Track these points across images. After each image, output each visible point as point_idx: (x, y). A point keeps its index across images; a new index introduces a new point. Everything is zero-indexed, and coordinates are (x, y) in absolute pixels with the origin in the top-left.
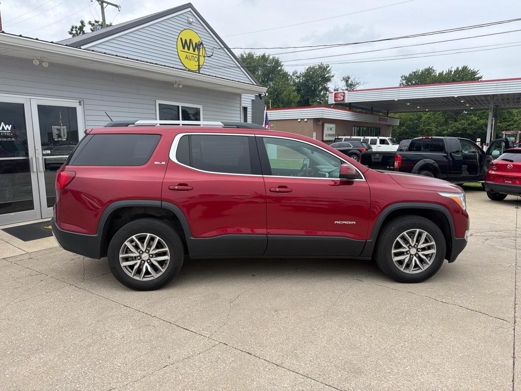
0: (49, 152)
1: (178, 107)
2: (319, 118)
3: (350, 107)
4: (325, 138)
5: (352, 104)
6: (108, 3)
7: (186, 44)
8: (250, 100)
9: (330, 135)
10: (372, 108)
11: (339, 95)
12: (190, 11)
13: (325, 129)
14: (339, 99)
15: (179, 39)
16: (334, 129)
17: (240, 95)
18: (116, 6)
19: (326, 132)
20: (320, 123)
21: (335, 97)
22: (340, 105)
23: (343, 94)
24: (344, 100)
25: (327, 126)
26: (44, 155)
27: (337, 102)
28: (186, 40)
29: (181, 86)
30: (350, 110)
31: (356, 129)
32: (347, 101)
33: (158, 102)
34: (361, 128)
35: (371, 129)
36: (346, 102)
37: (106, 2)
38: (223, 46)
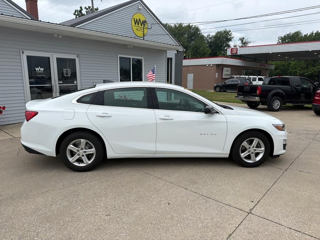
0: (62, 82)
1: (130, 58)
2: (220, 64)
3: (241, 57)
4: (224, 77)
7: (137, 22)
8: (174, 54)
9: (226, 75)
10: (256, 58)
11: (234, 50)
12: (140, 2)
13: (224, 71)
14: (234, 52)
15: (133, 19)
16: (230, 71)
17: (166, 51)
19: (224, 73)
20: (220, 67)
21: (231, 51)
22: (234, 56)
23: (236, 49)
24: (237, 53)
25: (225, 69)
26: (59, 84)
27: (233, 54)
28: (137, 19)
29: (131, 47)
30: (240, 59)
31: (245, 71)
32: (239, 53)
33: (119, 56)
34: (248, 71)
35: (255, 72)
36: (238, 54)
38: (159, 23)
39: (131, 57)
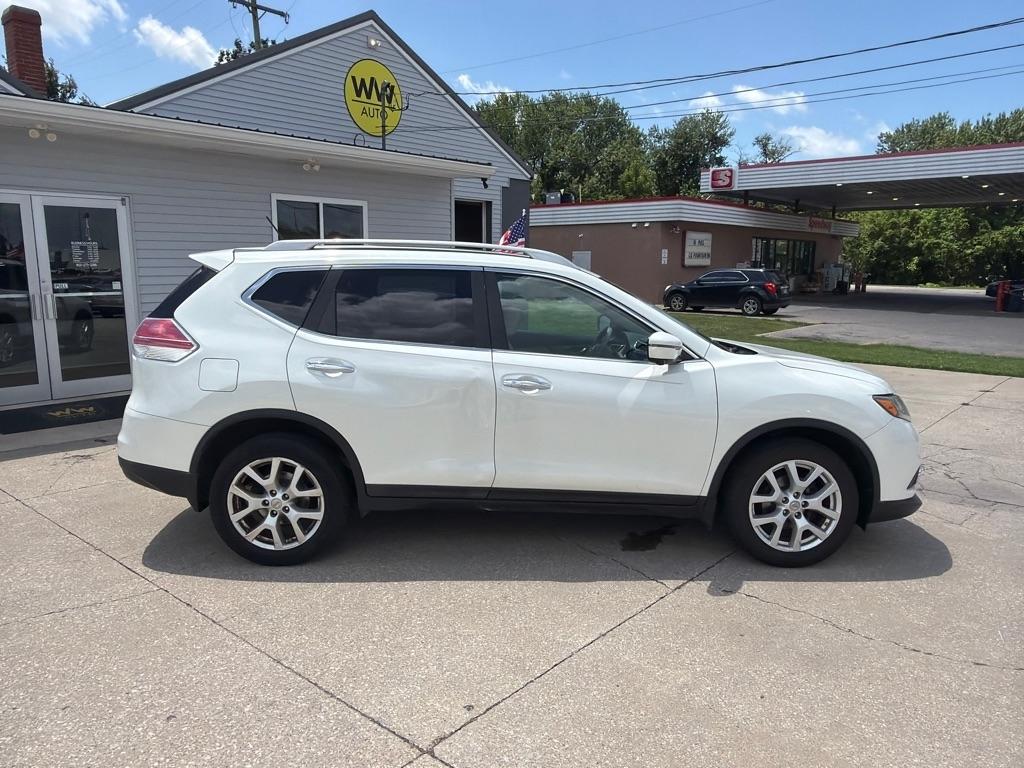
0: (66, 286)
1: (318, 205)
2: (674, 221)
3: (746, 198)
4: (688, 262)
5: (751, 194)
6: (266, 10)
7: (361, 88)
8: (499, 188)
9: (698, 256)
10: (797, 201)
11: (722, 176)
12: (372, 26)
13: (688, 242)
14: (720, 183)
16: (708, 243)
17: (450, 180)
18: (282, 14)
19: (690, 249)
20: (677, 231)
21: (713, 179)
22: (725, 196)
23: (729, 174)
24: (730, 185)
25: (691, 236)
26: (55, 291)
27: (718, 190)
28: (363, 81)
29: (317, 168)
30: (745, 205)
31: (760, 244)
32: (736, 187)
33: (276, 197)
34: (772, 242)
35: (795, 245)
36: (736, 189)
37: (262, 8)
39: (321, 201)
